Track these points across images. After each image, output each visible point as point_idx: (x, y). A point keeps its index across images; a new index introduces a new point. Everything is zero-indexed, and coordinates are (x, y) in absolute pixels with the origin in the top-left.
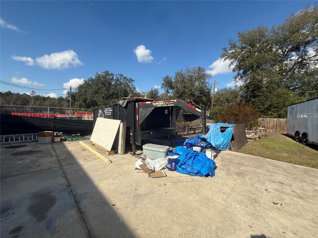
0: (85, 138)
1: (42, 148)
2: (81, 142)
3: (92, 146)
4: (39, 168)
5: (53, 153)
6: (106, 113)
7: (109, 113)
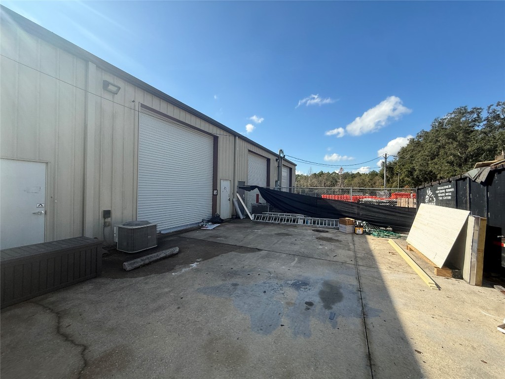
0: (400, 237)
1: (342, 237)
2: (391, 241)
3: (408, 251)
4: (335, 259)
5: (352, 247)
6: (439, 195)
7: (447, 194)
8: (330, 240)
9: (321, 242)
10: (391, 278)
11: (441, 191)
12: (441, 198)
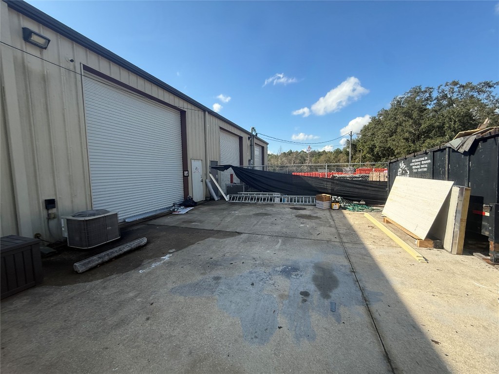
2: (367, 215)
4: (319, 237)
5: (332, 223)
6: (413, 167)
7: (422, 166)
8: (309, 217)
9: (302, 220)
10: (379, 253)
11: (416, 164)
12: (415, 171)
